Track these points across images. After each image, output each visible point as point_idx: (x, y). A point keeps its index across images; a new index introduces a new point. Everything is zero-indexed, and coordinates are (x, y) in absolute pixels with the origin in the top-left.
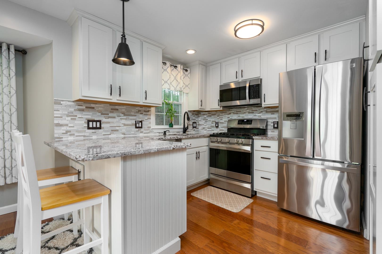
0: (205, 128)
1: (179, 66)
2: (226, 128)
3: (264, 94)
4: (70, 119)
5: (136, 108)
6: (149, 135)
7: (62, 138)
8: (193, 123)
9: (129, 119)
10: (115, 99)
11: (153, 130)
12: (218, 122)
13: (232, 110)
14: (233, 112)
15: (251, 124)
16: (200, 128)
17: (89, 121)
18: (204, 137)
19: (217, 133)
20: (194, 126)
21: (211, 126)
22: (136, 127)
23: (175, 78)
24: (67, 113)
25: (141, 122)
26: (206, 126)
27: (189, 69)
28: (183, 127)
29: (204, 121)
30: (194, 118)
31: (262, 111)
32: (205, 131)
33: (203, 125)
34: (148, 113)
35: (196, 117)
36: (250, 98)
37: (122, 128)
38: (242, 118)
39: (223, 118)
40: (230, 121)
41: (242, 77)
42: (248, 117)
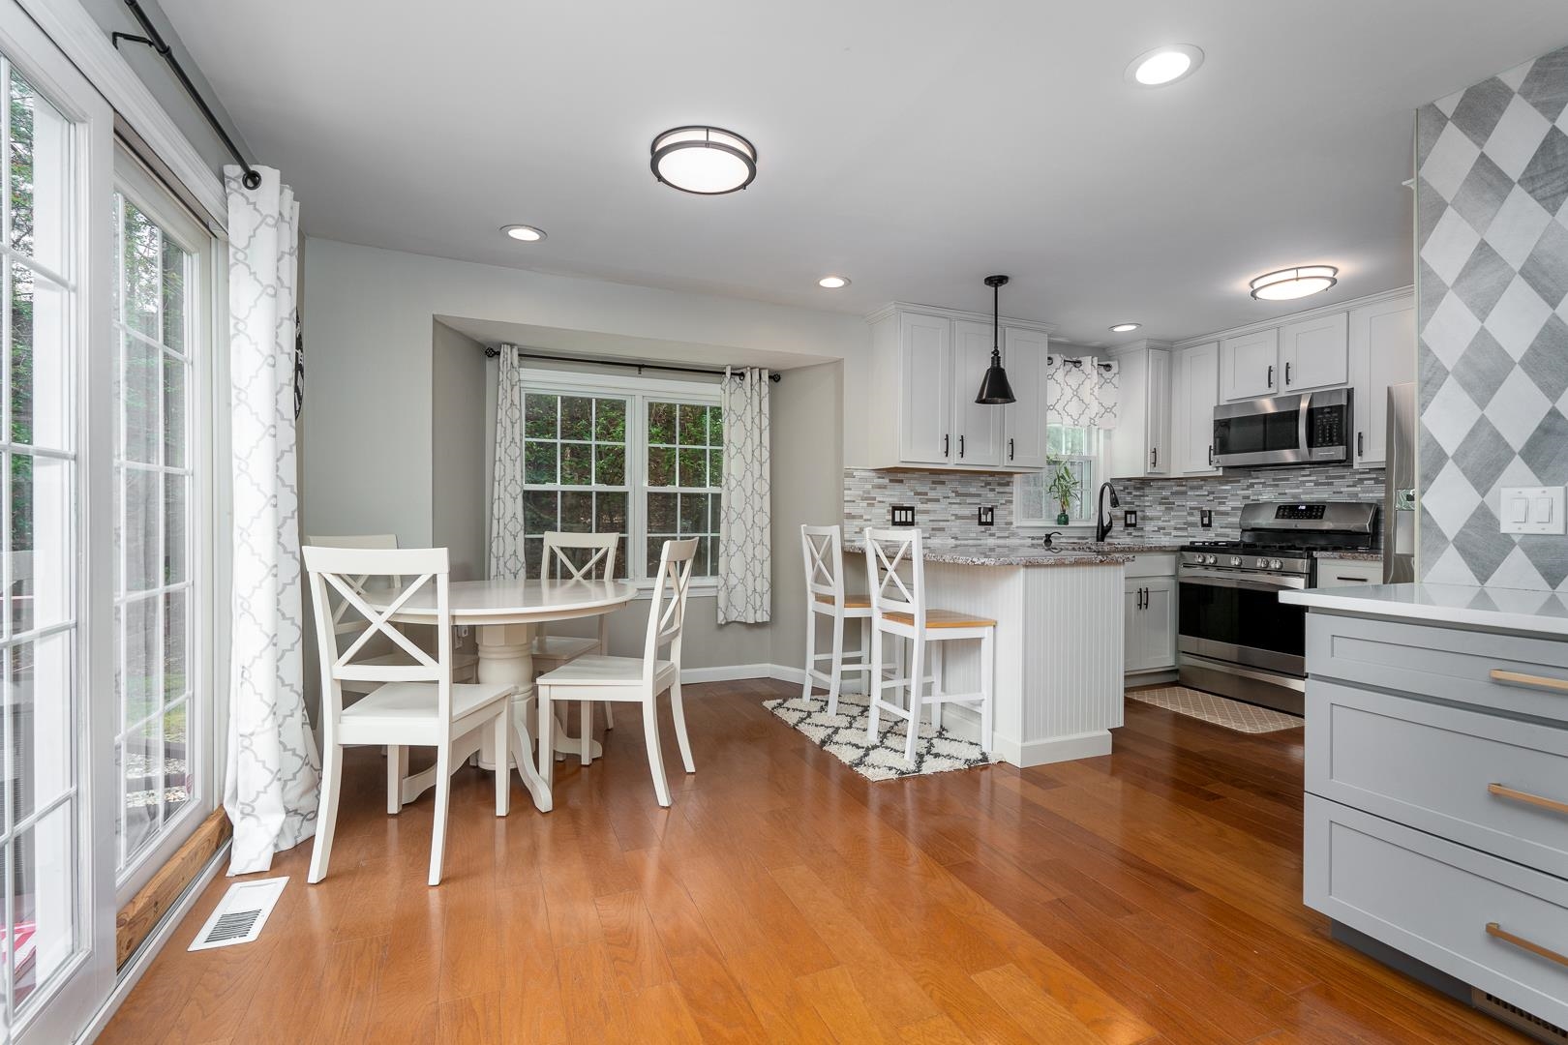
0: (1164, 529)
1: (1087, 361)
2: (1236, 528)
3: (1360, 434)
4: (865, 505)
5: (982, 478)
6: (1007, 542)
7: (854, 541)
8: (1127, 513)
9: (965, 503)
10: (953, 462)
11: (1019, 530)
12: (1210, 512)
13: (1259, 474)
14: (1263, 481)
15: (1321, 517)
16: (1149, 527)
17: (895, 508)
18: (1162, 550)
19: (1204, 543)
20: (1129, 522)
21: (1185, 524)
22: (981, 523)
23: (1076, 393)
24: (861, 493)
25: (991, 510)
26: (1169, 521)
27: (1116, 362)
28: (1096, 524)
29: (1163, 507)
30: (1128, 499)
31: (1361, 480)
32: (1167, 538)
33: (1159, 518)
34: (1007, 489)
35: (1135, 496)
36: (1311, 444)
37: (953, 523)
38: (1292, 500)
39: (1226, 498)
40: (1252, 508)
41: (1287, 383)
42: (1312, 496)
